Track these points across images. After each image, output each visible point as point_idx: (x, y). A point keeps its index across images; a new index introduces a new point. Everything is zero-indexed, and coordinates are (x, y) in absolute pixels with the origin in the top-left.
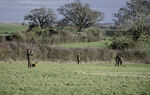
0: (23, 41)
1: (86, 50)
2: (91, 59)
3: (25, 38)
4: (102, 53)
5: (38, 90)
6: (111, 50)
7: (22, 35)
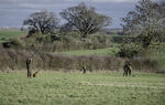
0: (22, 48)
1: (91, 59)
2: (97, 69)
3: (24, 45)
4: (109, 62)
5: (38, 102)
6: (119, 58)
7: (21, 41)
